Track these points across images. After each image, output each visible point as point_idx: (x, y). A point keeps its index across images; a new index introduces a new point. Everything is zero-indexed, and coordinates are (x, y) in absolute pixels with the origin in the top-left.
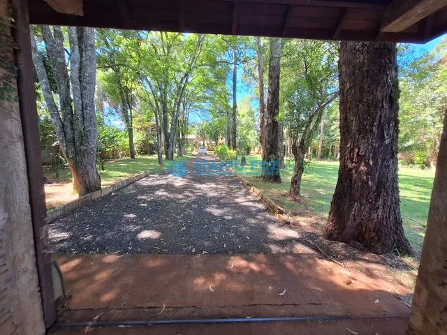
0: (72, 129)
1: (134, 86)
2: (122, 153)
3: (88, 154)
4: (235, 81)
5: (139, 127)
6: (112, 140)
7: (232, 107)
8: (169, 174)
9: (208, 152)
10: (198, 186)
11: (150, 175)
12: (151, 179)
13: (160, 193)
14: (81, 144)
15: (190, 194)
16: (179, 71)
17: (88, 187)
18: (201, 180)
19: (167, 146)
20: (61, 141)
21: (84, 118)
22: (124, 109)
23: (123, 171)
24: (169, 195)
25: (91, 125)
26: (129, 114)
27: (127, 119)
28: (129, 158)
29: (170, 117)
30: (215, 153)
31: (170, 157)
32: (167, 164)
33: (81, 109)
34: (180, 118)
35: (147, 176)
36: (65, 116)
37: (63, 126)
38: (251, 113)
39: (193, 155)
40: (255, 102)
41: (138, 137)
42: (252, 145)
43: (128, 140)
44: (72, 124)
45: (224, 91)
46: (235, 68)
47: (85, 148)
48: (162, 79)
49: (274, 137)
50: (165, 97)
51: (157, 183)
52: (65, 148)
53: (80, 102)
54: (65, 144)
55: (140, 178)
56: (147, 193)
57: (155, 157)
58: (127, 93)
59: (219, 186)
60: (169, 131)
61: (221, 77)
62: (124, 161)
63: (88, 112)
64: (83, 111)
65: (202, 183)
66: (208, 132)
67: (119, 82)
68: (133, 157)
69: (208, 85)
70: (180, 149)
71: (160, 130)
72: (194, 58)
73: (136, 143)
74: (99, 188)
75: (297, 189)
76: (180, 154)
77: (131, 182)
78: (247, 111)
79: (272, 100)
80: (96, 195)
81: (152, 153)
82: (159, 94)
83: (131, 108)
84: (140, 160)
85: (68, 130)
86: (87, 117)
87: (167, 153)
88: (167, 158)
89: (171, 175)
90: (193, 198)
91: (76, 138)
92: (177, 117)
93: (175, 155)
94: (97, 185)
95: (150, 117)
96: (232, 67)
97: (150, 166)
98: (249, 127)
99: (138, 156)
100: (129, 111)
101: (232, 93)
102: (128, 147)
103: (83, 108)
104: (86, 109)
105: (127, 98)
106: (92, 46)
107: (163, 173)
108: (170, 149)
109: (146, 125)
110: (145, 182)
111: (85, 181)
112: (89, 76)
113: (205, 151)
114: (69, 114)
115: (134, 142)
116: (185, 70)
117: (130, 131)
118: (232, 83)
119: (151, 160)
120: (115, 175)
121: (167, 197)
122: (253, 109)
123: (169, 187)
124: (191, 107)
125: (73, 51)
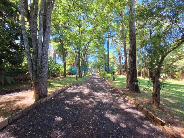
0: (36, 66)
1: (68, 48)
2: (61, 74)
3: (42, 78)
4: (108, 45)
5: (69, 64)
6: (58, 69)
7: (107, 55)
8: (80, 85)
9: (96, 74)
10: (96, 94)
11: (72, 86)
12: (72, 88)
13: (77, 99)
14: (39, 73)
15: (93, 100)
16: (86, 41)
17: (40, 95)
18: (97, 90)
19: (80, 72)
20: (31, 71)
21: (42, 60)
22: (63, 57)
23: (60, 83)
24: (82, 101)
25: (45, 63)
26: (65, 59)
27: (64, 61)
28: (64, 76)
29: (81, 60)
30: (99, 74)
31: (81, 77)
32: (80, 80)
33: (41, 56)
34: (85, 60)
35: (70, 87)
36: (33, 59)
37: (32, 64)
38: (114, 58)
39: (90, 75)
40: (116, 53)
41: (68, 68)
42: (115, 71)
43: (64, 69)
44: (36, 63)
45: (103, 49)
46: (108, 39)
47: (41, 75)
48: (79, 44)
49: (134, 68)
50: (80, 52)
51: (75, 91)
52: (32, 75)
53: (41, 52)
54: (32, 73)
55: (67, 88)
56: (70, 98)
57: (75, 76)
58: (65, 51)
59: (107, 94)
60: (81, 65)
61: (102, 43)
62: (62, 78)
63: (44, 57)
64: (42, 57)
65: (98, 92)
66: (96, 66)
67: (62, 47)
68: (65, 76)
69: (97, 47)
70: (85, 72)
71: (77, 65)
72: (92, 36)
73: (67, 70)
74: (46, 96)
75: (158, 100)
76: (85, 75)
77: (63, 90)
78: (112, 57)
79: (132, 50)
80: (44, 100)
81: (73, 74)
82: (77, 51)
83: (66, 57)
84: (68, 77)
85: (34, 66)
86: (43, 59)
87: (79, 75)
88: (79, 76)
89: (81, 86)
90: (95, 103)
91: (37, 70)
92: (84, 59)
93: (83, 75)
94: (45, 94)
95: (73, 60)
96: (107, 39)
97: (72, 81)
98: (113, 63)
99: (67, 76)
100: (65, 57)
101: (107, 49)
102: (64, 72)
103: (42, 55)
104: (43, 56)
105: (65, 52)
106: (49, 27)
107: (78, 85)
108: (81, 73)
109: (71, 63)
110: (69, 91)
111: (39, 92)
112: (46, 40)
113: (94, 73)
114: (35, 58)
115: (66, 70)
116: (88, 40)
117: (65, 66)
118: (107, 45)
119: (73, 78)
120: (56, 86)
121: (81, 102)
122: (115, 56)
123: (81, 94)
124: (89, 56)
125: (40, 29)
